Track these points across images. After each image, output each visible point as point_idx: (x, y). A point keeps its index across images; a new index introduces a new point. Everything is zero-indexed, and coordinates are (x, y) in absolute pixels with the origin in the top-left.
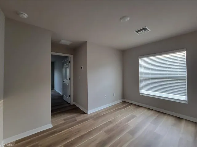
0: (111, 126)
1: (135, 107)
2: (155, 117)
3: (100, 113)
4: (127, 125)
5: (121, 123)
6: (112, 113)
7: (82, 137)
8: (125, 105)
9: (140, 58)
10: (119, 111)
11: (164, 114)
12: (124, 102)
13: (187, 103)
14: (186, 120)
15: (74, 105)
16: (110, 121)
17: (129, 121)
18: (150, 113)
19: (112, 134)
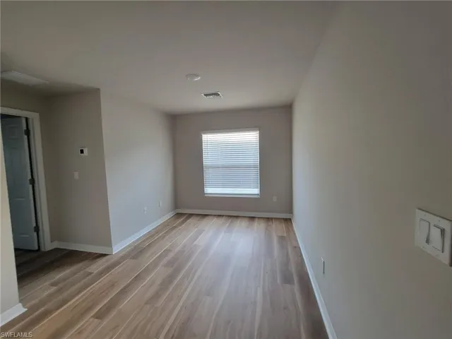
0: (171, 255)
1: (199, 218)
2: (227, 225)
3: (140, 243)
4: (195, 245)
5: (185, 246)
6: (163, 237)
7: (124, 291)
8: (182, 219)
9: (204, 133)
10: (174, 231)
11: (237, 217)
12: (179, 215)
13: (259, 197)
14: (259, 218)
15: (57, 250)
16: (166, 250)
17: (195, 240)
18: (221, 221)
19: (177, 265)
